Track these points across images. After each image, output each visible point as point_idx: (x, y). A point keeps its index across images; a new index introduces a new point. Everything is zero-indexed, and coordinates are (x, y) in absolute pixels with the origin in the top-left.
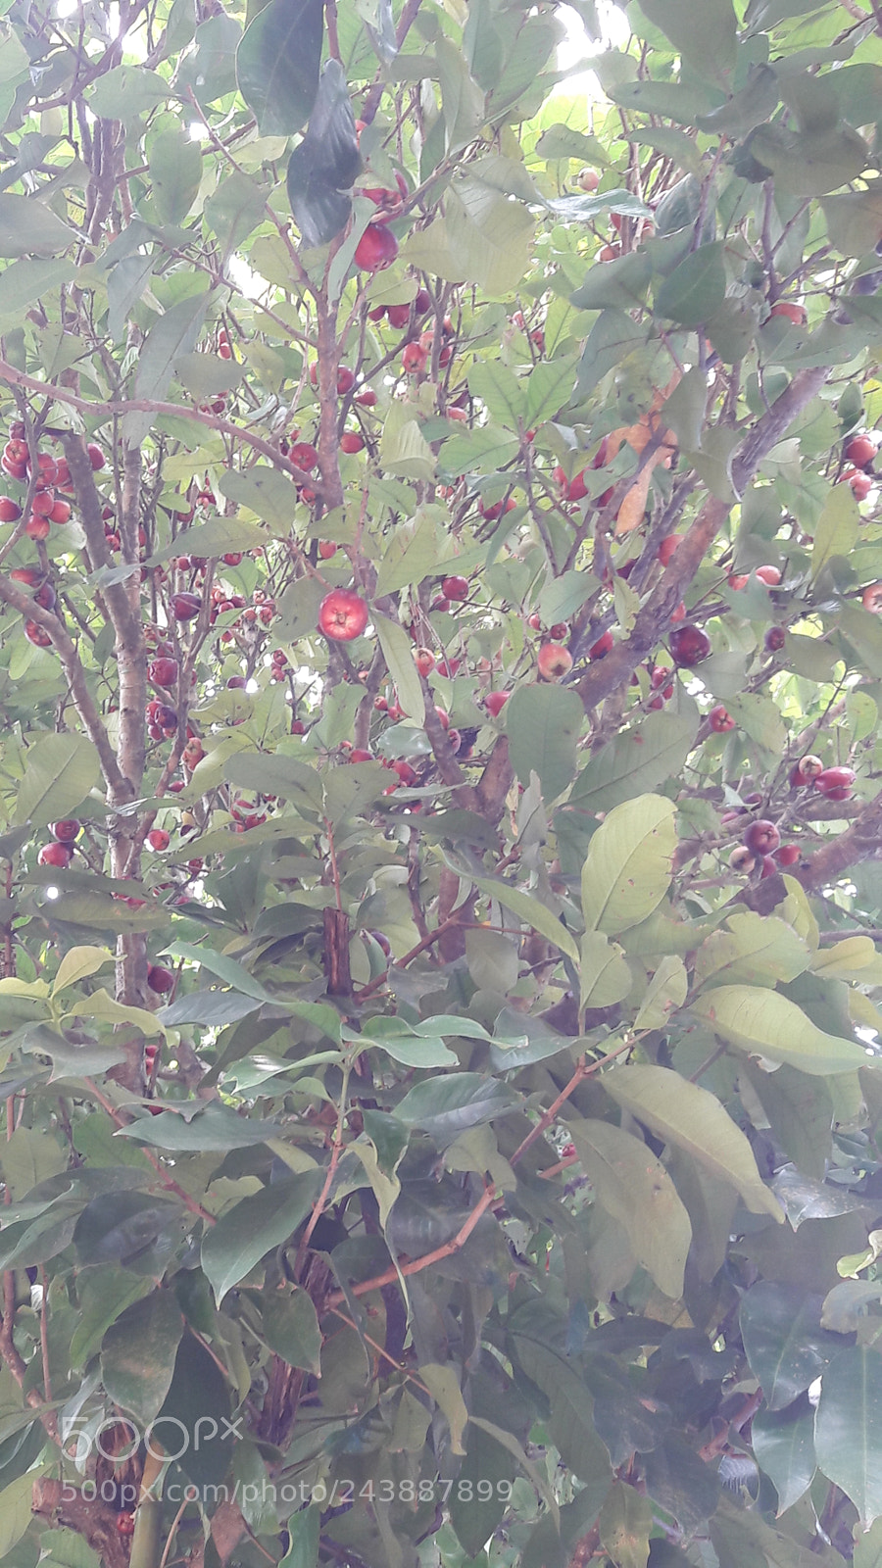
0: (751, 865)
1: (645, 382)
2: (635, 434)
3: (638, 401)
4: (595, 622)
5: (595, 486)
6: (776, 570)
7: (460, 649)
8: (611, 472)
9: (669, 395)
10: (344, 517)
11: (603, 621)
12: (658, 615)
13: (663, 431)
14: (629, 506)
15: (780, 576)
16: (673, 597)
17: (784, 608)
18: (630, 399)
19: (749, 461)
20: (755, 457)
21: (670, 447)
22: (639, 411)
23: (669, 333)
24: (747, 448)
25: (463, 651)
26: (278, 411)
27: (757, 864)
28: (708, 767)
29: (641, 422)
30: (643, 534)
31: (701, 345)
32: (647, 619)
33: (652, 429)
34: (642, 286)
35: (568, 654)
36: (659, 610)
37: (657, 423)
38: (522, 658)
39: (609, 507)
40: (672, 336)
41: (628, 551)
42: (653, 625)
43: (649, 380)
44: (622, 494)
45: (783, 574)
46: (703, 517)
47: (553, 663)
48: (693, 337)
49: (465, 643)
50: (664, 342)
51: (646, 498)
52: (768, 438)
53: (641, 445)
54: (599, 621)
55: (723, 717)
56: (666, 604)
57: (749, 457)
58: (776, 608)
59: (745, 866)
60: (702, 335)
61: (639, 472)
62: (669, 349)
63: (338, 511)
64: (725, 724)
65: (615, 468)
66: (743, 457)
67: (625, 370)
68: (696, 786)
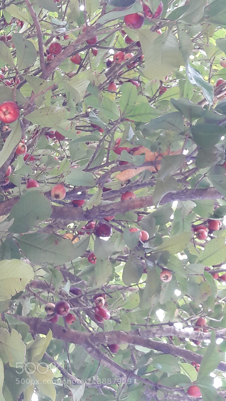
0: (51, 313)
1: (169, 144)
2: (150, 155)
3: (161, 147)
4: (84, 193)
5: (124, 156)
6: (148, 237)
7: (40, 155)
8: (132, 158)
9: (172, 155)
10: (42, 84)
11: (86, 196)
12: (101, 213)
13: (159, 163)
14: (127, 172)
15: (148, 239)
16: (111, 212)
17: (138, 250)
18: (159, 144)
19: (174, 198)
20: (177, 198)
21: (156, 169)
22: (158, 150)
23: (190, 138)
24: (178, 193)
25: (39, 157)
26: (63, 28)
27: (53, 315)
28: (77, 266)
29: (155, 153)
30: (122, 185)
31: (195, 151)
32: (97, 210)
33: (156, 159)
34: (197, 116)
35: (65, 195)
36: (103, 211)
37: (160, 158)
38: (56, 177)
39: (121, 167)
40: (190, 139)
41: (113, 185)
42: (97, 214)
43: (170, 144)
44: (128, 168)
45: (149, 240)
46: (144, 199)
47: (58, 192)
48: (195, 146)
49: (43, 155)
50: (185, 138)
51: (134, 176)
52: (186, 197)
53: (149, 159)
54: (85, 194)
55: (94, 258)
56: (107, 212)
57: (176, 196)
58: (136, 247)
59: (48, 311)
60: (198, 149)
61: (140, 166)
62: (185, 142)
63: (42, 80)
64: (93, 261)
65: (134, 159)
66: (174, 195)
67: (166, 134)
68: (68, 268)
